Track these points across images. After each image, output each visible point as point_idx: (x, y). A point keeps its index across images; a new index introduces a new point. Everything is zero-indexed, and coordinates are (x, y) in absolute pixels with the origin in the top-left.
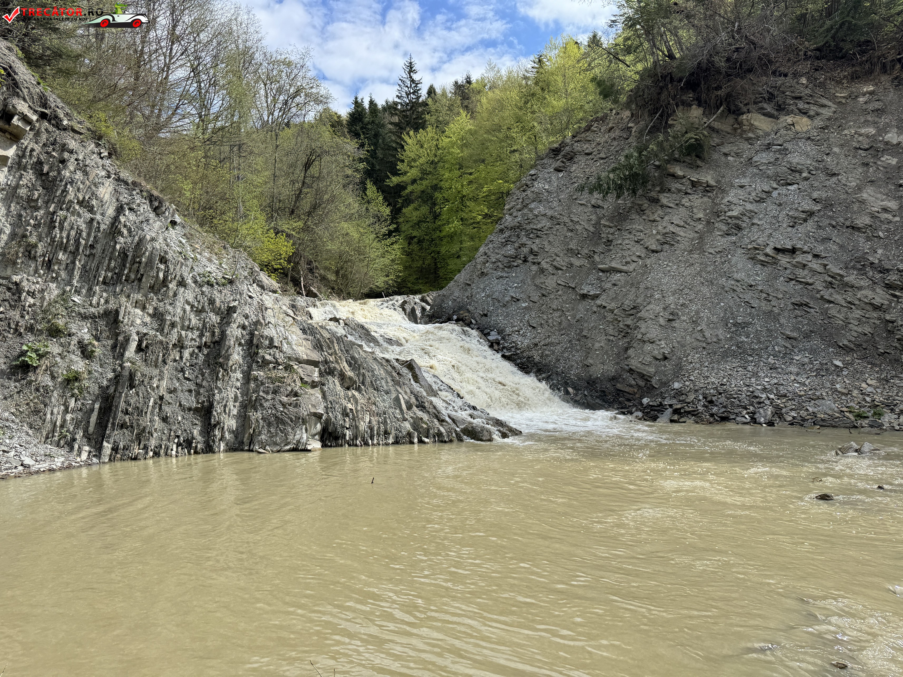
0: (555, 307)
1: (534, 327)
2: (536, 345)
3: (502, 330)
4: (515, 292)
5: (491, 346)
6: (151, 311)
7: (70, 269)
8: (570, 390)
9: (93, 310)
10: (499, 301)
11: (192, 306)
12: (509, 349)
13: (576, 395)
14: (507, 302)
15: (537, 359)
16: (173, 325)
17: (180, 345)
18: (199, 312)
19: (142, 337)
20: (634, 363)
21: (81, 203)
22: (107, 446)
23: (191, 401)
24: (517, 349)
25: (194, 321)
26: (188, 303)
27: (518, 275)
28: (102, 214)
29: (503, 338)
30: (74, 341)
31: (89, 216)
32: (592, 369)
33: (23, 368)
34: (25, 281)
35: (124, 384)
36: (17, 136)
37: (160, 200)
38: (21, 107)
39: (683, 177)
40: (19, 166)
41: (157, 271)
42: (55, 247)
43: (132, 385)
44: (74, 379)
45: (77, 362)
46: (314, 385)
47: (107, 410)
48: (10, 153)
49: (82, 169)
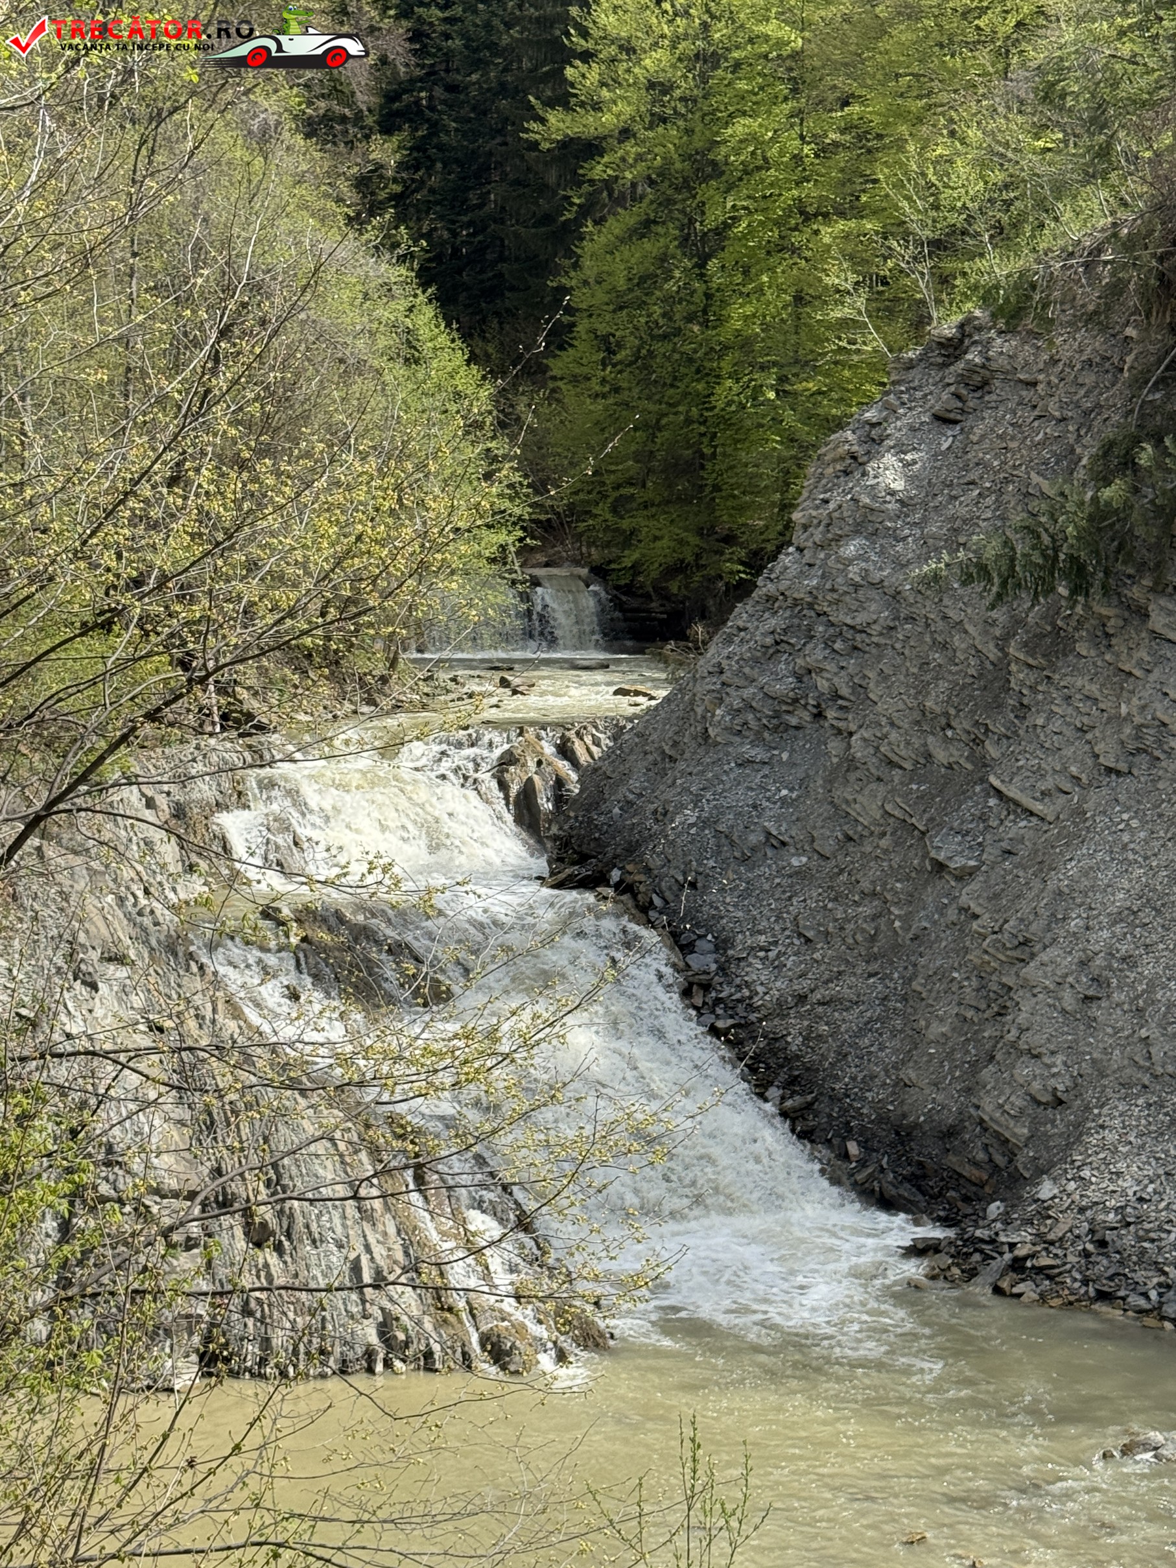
0: (865, 885)
1: (808, 941)
2: (802, 999)
3: (725, 941)
4: (778, 819)
5: (686, 993)
8: (853, 1148)
10: (732, 844)
12: (730, 1007)
13: (862, 1163)
14: (753, 849)
15: (795, 1042)
20: (988, 1107)
24: (751, 1008)
27: (797, 758)
29: (722, 969)
32: (912, 1095)
46: (190, 1244)
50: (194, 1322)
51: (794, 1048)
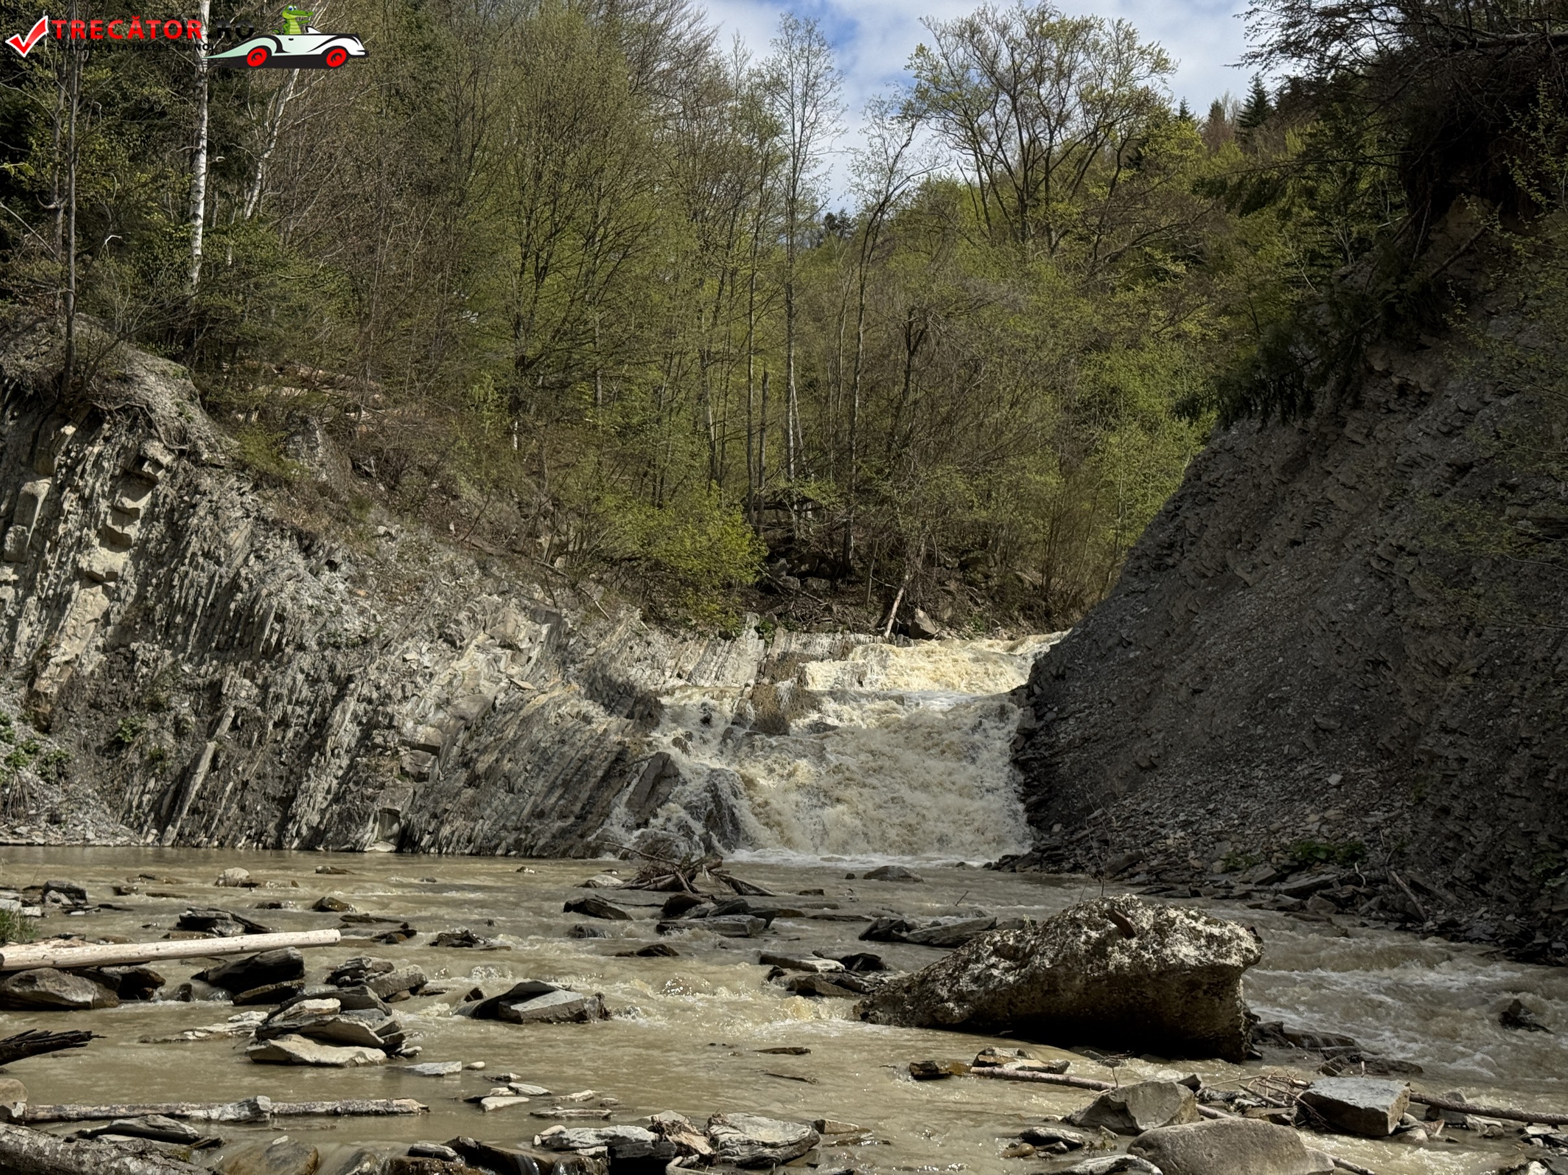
4: (1133, 628)
5: (1016, 742)
6: (260, 681)
7: (186, 633)
9: (199, 681)
10: (1098, 647)
11: (308, 675)
12: (1037, 748)
14: (1110, 649)
15: (1063, 768)
16: (278, 698)
17: (283, 723)
18: (313, 681)
19: (239, 711)
21: (207, 555)
22: (172, 832)
23: (275, 788)
24: (1050, 747)
25: (306, 692)
26: (302, 671)
28: (229, 566)
30: (170, 717)
31: (213, 567)
33: (117, 745)
34: (143, 649)
35: (205, 765)
36: (152, 482)
37: (312, 537)
38: (155, 450)
39: (1387, 373)
40: (151, 517)
41: (270, 633)
42: (173, 609)
43: (214, 765)
44: (159, 757)
45: (169, 739)
46: (421, 777)
47: (180, 792)
48: (143, 503)
49: (214, 512)
50: (394, 815)
51: (1061, 771)
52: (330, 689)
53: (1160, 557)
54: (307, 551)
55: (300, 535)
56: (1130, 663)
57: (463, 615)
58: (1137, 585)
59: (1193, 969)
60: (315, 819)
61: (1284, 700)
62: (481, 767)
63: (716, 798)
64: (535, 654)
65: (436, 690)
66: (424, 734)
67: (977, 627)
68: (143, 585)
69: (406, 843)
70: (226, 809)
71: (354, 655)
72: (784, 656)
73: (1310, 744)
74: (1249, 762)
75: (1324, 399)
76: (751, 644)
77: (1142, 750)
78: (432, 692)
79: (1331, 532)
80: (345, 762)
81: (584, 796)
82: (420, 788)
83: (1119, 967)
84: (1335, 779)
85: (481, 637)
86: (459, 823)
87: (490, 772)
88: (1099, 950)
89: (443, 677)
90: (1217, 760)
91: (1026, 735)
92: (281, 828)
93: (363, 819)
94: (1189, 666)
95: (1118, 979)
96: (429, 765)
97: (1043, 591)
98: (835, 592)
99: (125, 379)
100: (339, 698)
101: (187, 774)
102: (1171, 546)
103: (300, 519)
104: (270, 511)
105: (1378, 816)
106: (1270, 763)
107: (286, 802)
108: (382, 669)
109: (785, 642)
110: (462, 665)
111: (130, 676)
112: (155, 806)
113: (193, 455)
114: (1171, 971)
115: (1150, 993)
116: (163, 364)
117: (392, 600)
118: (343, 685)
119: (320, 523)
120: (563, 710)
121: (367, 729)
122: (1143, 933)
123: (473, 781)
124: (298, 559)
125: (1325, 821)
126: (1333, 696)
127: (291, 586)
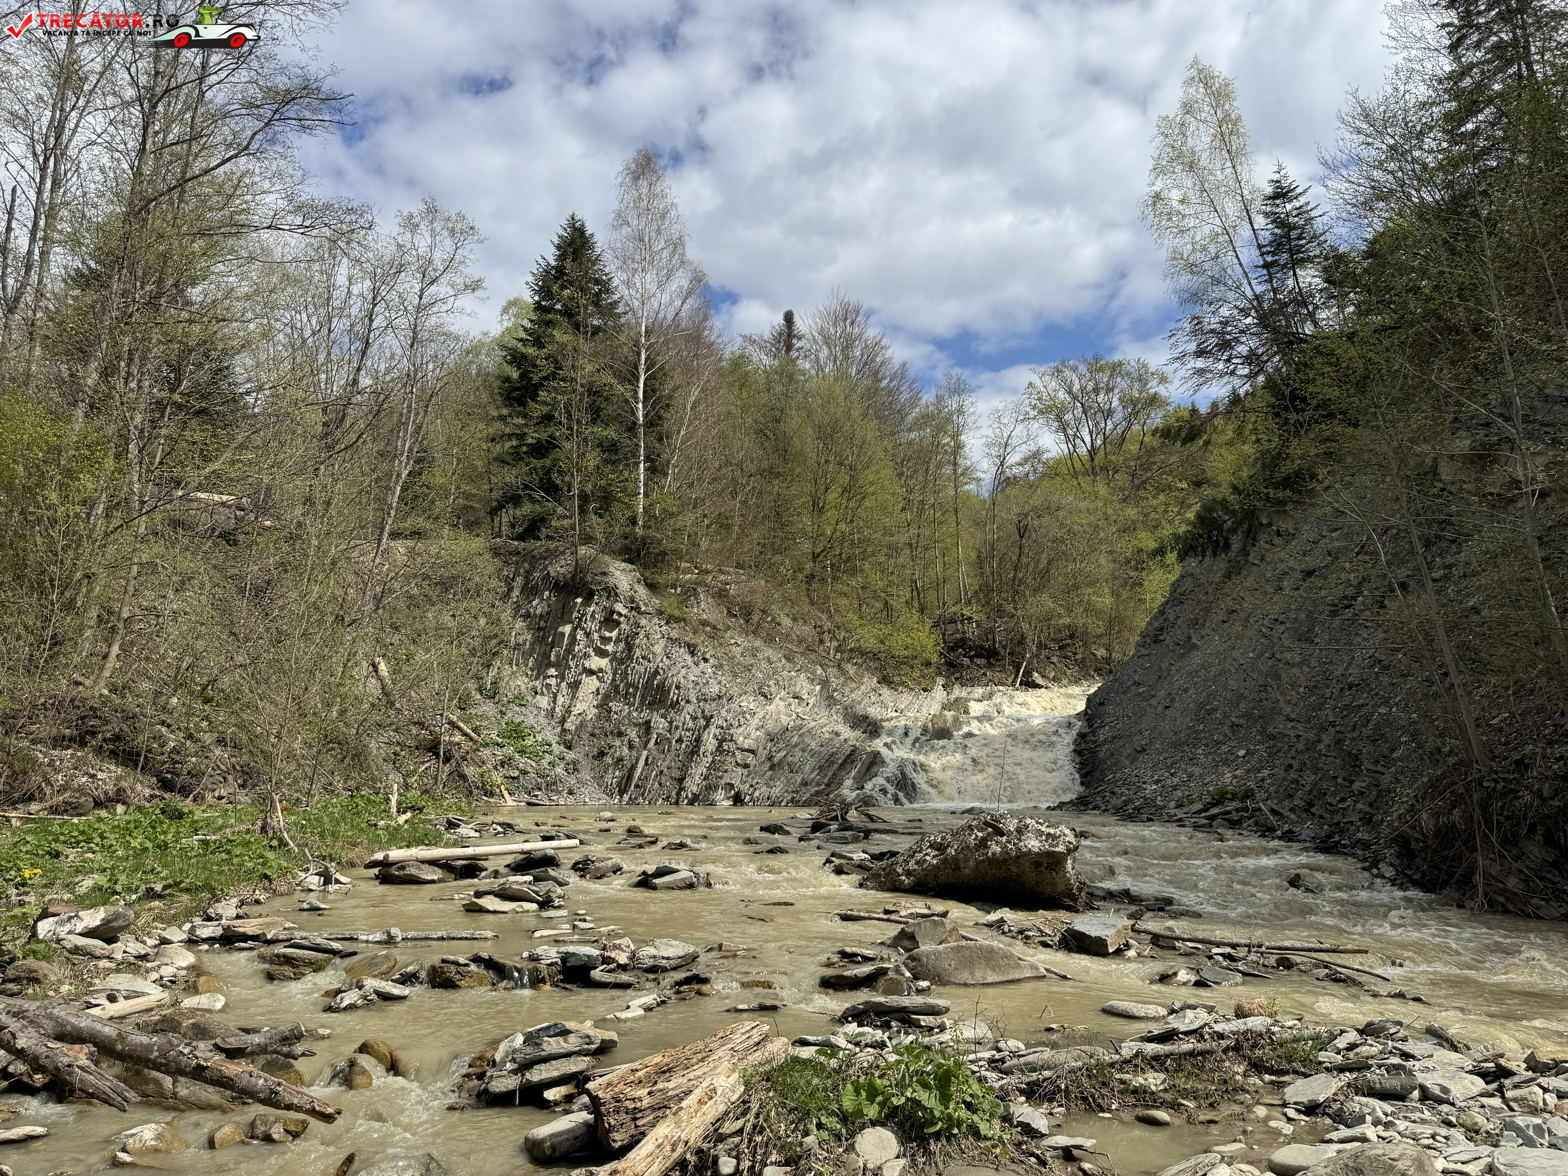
6: (669, 720)
7: (634, 697)
9: (640, 720)
11: (692, 716)
16: (677, 727)
17: (680, 741)
18: (694, 718)
19: (659, 735)
21: (644, 658)
22: (626, 797)
23: (676, 774)
25: (691, 724)
26: (689, 714)
28: (654, 663)
30: (626, 739)
31: (646, 663)
33: (602, 754)
34: (614, 706)
35: (642, 763)
36: (618, 623)
37: (695, 646)
38: (619, 607)
39: (1270, 525)
40: (618, 641)
41: (673, 695)
42: (628, 685)
43: (646, 764)
44: (621, 759)
45: (626, 750)
46: (746, 766)
47: (630, 777)
48: (614, 634)
49: (647, 636)
50: (731, 786)
52: (703, 722)
53: (1156, 636)
54: (692, 653)
55: (689, 646)
56: (1140, 694)
57: (772, 683)
58: (1144, 651)
59: (1037, 854)
60: (695, 789)
61: (1215, 710)
62: (776, 760)
63: (903, 773)
64: (812, 701)
65: (756, 721)
66: (748, 743)
67: (1070, 681)
68: (614, 674)
69: (738, 800)
70: (652, 785)
71: (714, 705)
72: (957, 700)
73: (1229, 734)
74: (1194, 746)
75: (1236, 542)
76: (939, 694)
77: (1138, 741)
78: (755, 722)
79: (1243, 615)
80: (710, 759)
81: (830, 774)
82: (745, 772)
83: (994, 854)
84: (1242, 753)
85: (783, 693)
86: (764, 789)
87: (780, 763)
88: (983, 843)
89: (761, 714)
90: (1177, 745)
91: (1082, 736)
92: (678, 794)
93: (716, 788)
94: (1162, 693)
95: (994, 861)
96: (750, 759)
97: (1108, 660)
98: (990, 665)
99: (604, 574)
100: (707, 726)
101: (633, 768)
102: (1162, 629)
103: (689, 638)
104: (674, 634)
105: (1265, 773)
106: (1206, 745)
107: (681, 780)
108: (728, 711)
109: (958, 692)
110: (771, 708)
111: (608, 719)
112: (619, 784)
113: (637, 609)
114: (1024, 856)
115: (1014, 869)
116: (624, 565)
117: (735, 675)
118: (708, 720)
119: (699, 640)
120: (825, 730)
121: (721, 742)
122: (1010, 833)
123: (772, 768)
124: (688, 657)
125: (1235, 777)
126: (1242, 706)
127: (684, 671)
